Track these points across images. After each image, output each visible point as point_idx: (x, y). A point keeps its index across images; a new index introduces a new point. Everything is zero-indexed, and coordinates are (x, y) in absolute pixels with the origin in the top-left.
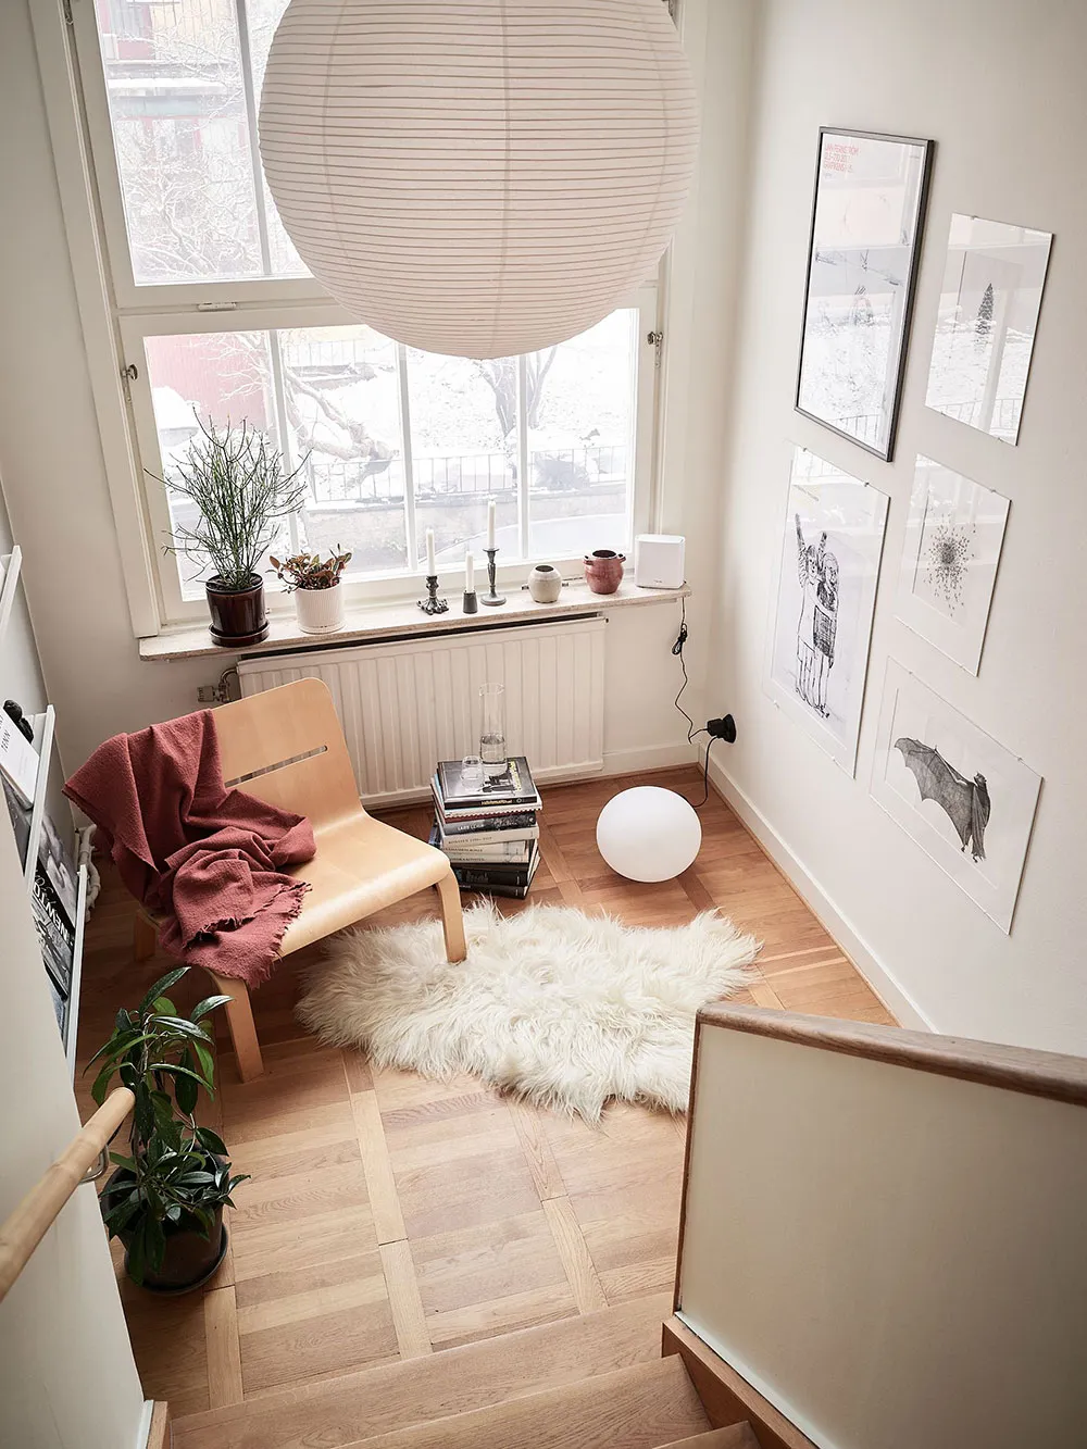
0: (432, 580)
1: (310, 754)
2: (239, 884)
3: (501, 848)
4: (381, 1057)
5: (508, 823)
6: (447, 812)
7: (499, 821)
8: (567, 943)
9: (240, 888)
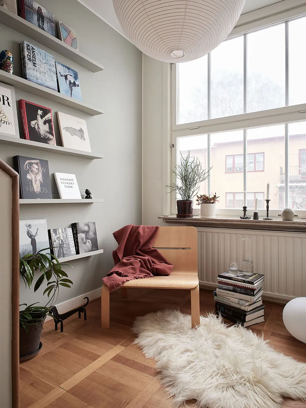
0: (245, 208)
1: (184, 249)
2: (133, 267)
3: (236, 301)
4: (136, 341)
5: (242, 292)
6: (218, 278)
7: (238, 289)
8: (241, 342)
9: (132, 268)
